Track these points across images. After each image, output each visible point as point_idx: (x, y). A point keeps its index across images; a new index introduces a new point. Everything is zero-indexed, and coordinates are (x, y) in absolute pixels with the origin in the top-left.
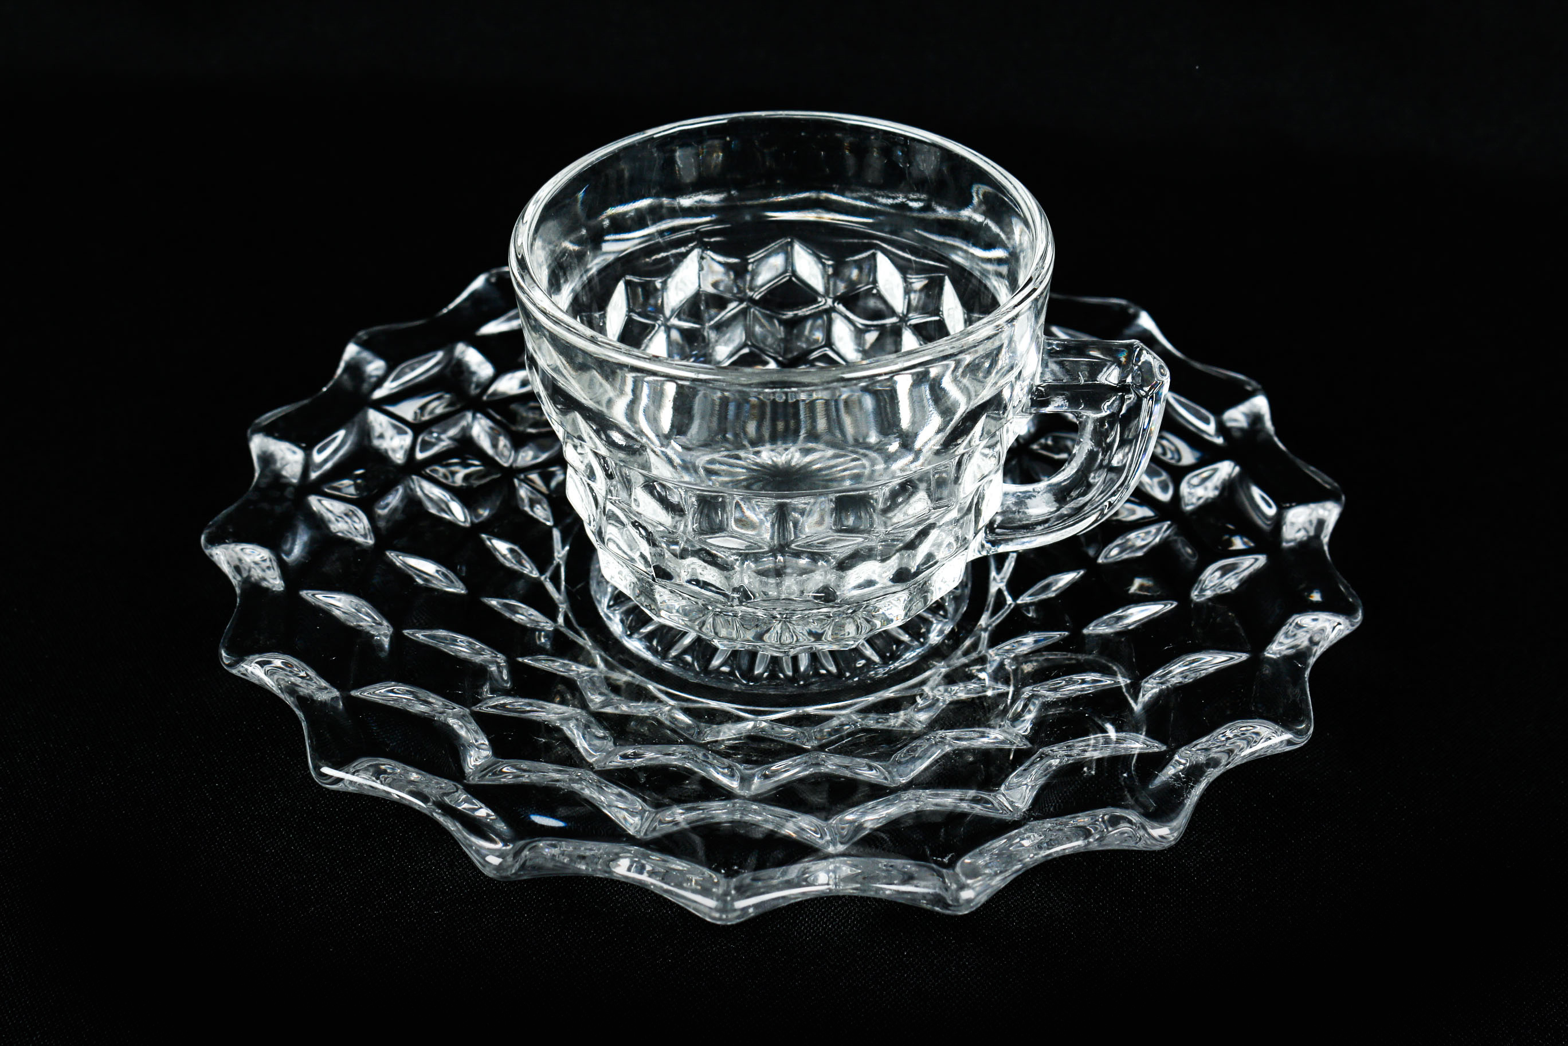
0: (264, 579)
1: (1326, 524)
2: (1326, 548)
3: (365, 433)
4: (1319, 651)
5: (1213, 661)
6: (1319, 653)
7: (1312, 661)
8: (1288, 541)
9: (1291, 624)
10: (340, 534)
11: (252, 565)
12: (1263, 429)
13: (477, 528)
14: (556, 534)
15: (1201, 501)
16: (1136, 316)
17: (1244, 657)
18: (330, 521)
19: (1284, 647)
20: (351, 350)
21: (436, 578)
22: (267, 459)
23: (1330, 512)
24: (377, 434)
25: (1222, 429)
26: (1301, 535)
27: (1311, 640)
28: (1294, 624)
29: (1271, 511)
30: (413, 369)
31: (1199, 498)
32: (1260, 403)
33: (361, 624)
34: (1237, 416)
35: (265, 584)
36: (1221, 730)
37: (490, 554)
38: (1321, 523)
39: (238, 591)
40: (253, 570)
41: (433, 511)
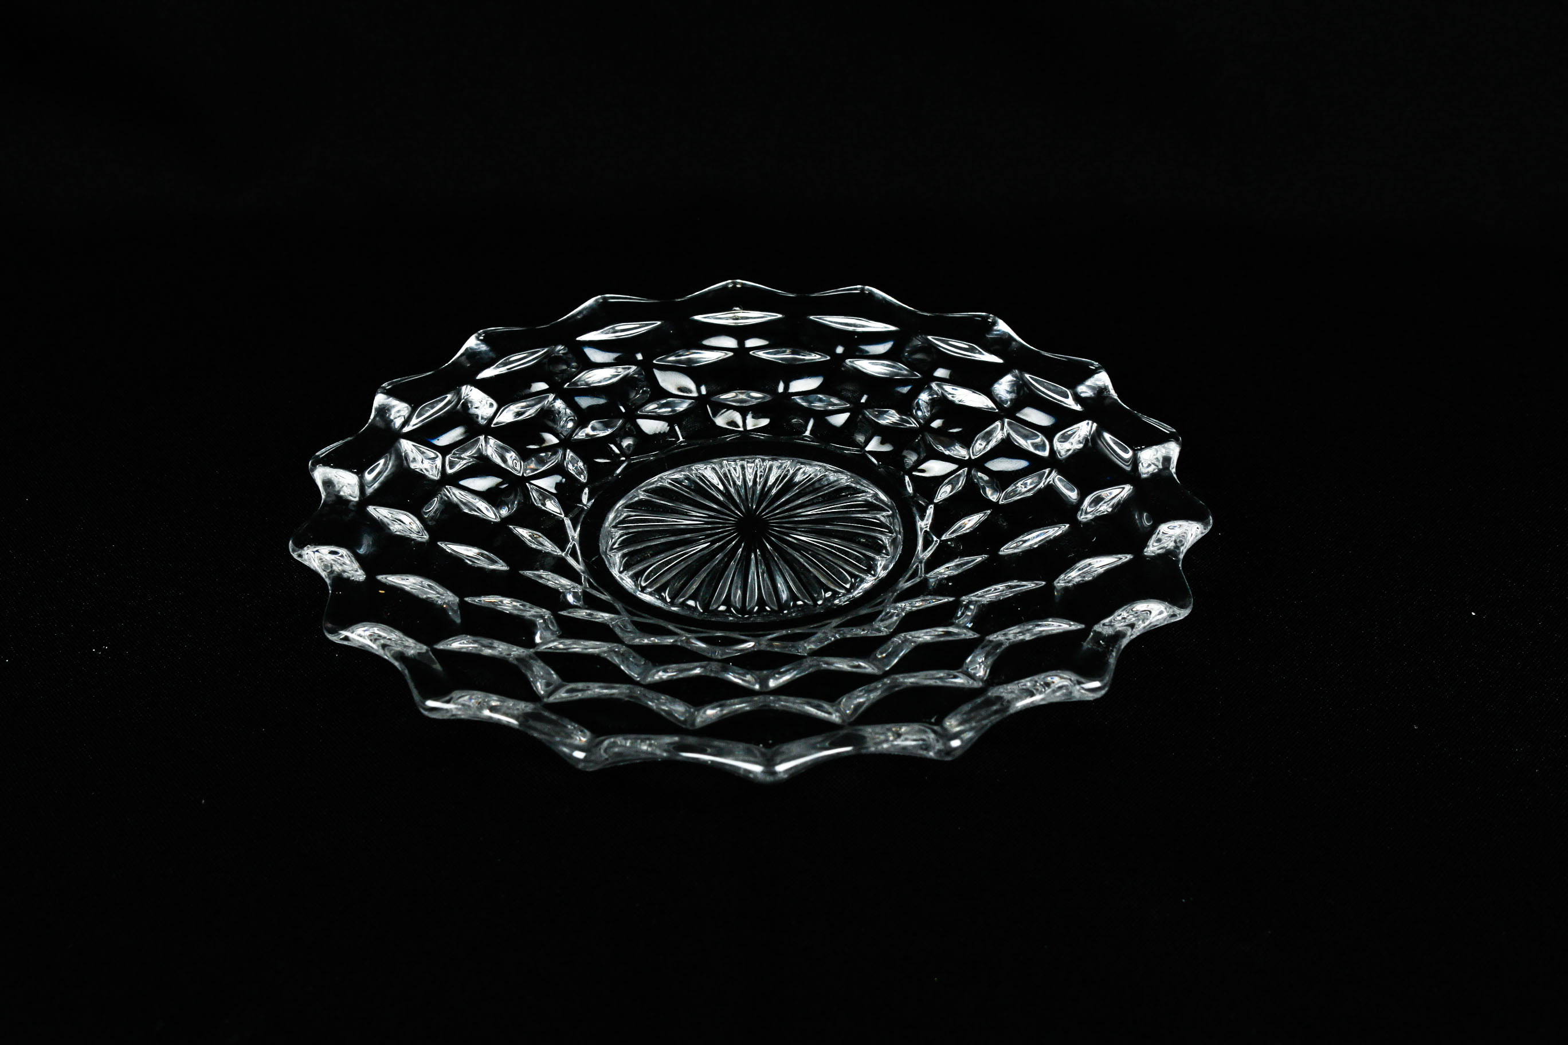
0: (344, 571)
1: (1172, 460)
2: (1175, 476)
3: (402, 460)
4: (1184, 549)
5: (1100, 564)
6: (1185, 551)
7: (1181, 556)
8: (1145, 474)
9: (1158, 533)
10: (398, 533)
11: (333, 562)
12: (1110, 397)
13: (506, 521)
14: (568, 522)
15: (1070, 452)
16: (994, 323)
17: (1129, 557)
18: (389, 524)
19: (1156, 548)
20: (380, 399)
21: (478, 559)
22: (328, 483)
23: (1173, 450)
24: (411, 459)
25: (1078, 398)
26: (1152, 469)
27: (1175, 542)
28: (1161, 533)
29: (1128, 455)
30: (432, 408)
31: (1069, 450)
32: (1102, 379)
33: (429, 596)
34: (1085, 390)
35: (345, 575)
36: (1119, 612)
37: (518, 540)
38: (1167, 460)
39: (328, 581)
40: (334, 565)
41: (466, 511)
